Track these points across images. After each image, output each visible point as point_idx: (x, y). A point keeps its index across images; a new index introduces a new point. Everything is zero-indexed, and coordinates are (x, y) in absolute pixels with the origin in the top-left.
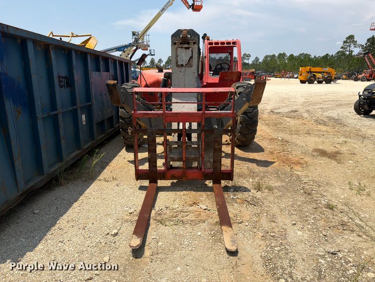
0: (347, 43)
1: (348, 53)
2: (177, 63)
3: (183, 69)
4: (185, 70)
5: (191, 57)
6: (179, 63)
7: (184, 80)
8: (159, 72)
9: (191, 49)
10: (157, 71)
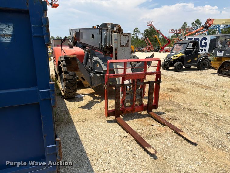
0: (135, 32)
1: (135, 37)
2: (120, 44)
3: (124, 47)
4: (125, 49)
5: (128, 41)
6: (122, 44)
7: (124, 54)
8: (70, 48)
9: (128, 36)
10: (69, 47)
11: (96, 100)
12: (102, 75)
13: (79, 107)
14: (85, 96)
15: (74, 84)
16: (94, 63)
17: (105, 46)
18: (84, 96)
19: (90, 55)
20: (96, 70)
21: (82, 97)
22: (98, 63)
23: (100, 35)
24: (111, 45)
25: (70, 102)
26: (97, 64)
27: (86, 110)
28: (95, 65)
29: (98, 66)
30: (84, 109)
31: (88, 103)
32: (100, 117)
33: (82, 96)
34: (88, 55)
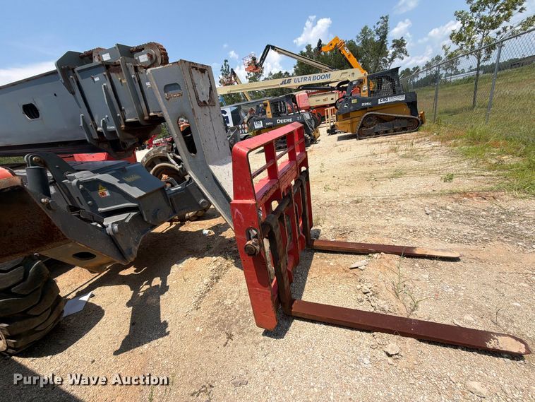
2: (197, 97)
3: (207, 109)
4: (210, 112)
5: (211, 89)
6: (201, 99)
7: (214, 130)
9: (206, 72)
11: (145, 288)
12: (134, 213)
13: (116, 353)
14: (94, 292)
15: (40, 291)
16: (82, 191)
17: (118, 125)
18: (92, 296)
19: (49, 174)
20: (100, 209)
21: (87, 303)
22: (100, 187)
23: (73, 93)
24: (149, 112)
25: (58, 356)
26: (97, 189)
27: (154, 343)
28: (92, 194)
29: (103, 194)
30: (146, 346)
31: (134, 312)
32: (230, 337)
33: (85, 298)
34: (41, 175)
